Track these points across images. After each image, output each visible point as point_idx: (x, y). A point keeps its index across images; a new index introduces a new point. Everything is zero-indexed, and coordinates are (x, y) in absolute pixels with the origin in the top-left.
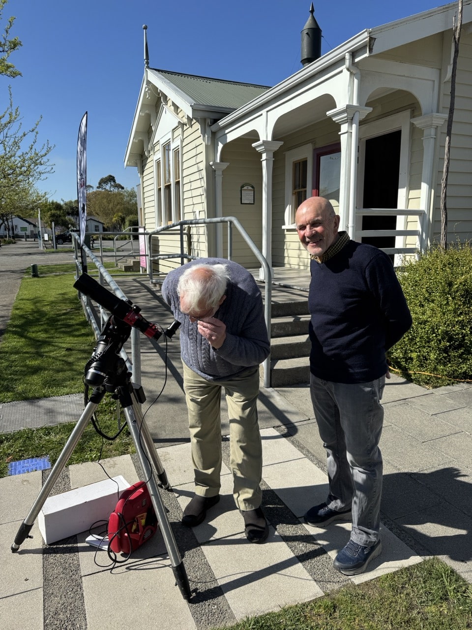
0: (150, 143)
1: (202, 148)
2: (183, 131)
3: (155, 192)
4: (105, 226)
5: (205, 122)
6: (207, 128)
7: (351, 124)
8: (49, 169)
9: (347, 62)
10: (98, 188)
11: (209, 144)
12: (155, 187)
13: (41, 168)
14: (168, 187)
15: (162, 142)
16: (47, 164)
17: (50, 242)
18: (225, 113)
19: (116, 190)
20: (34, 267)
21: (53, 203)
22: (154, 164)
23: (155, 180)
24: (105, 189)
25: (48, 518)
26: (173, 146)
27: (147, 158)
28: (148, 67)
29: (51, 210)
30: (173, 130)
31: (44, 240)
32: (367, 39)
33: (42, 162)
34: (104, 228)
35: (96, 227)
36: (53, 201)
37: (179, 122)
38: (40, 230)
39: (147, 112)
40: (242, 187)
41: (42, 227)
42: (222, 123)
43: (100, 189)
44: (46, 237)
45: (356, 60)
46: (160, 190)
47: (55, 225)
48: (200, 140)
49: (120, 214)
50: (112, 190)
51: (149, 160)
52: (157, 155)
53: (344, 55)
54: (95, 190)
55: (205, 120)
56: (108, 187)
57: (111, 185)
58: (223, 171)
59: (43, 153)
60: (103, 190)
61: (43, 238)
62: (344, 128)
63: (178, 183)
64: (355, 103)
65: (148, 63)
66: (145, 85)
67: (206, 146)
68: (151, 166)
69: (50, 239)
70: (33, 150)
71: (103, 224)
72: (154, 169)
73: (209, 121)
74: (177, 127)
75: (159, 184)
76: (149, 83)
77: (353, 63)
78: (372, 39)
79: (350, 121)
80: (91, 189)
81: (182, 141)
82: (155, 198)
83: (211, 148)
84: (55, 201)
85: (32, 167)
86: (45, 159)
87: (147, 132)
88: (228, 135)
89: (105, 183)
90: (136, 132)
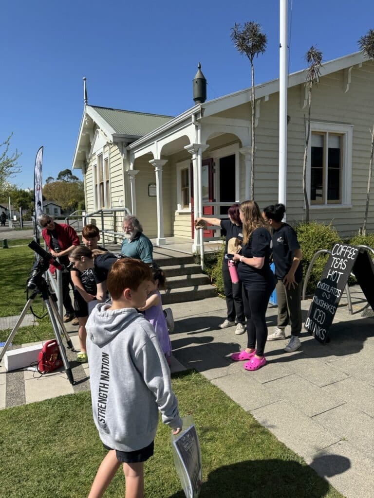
0: (90, 154)
1: (121, 161)
2: (110, 148)
3: (94, 187)
4: (63, 209)
5: (122, 145)
6: (124, 148)
7: (197, 155)
8: (17, 170)
9: (193, 120)
10: (58, 179)
11: (126, 158)
12: (93, 183)
13: (11, 169)
14: (102, 184)
15: (97, 153)
16: (16, 166)
17: (18, 222)
18: (135, 139)
19: (72, 181)
20: (5, 241)
21: (21, 191)
22: (93, 167)
23: (93, 179)
24: (63, 180)
25: (9, 357)
26: (104, 157)
27: (88, 164)
28: (87, 105)
29: (19, 197)
30: (104, 146)
31: (13, 221)
32: (200, 109)
33: (12, 165)
34: (61, 210)
35: (55, 209)
36: (21, 190)
37: (107, 142)
38: (10, 213)
39: (87, 133)
40: (149, 185)
41: (11, 211)
42: (132, 146)
43: (59, 181)
44: (15, 218)
45: (198, 119)
46: (97, 185)
47: (22, 209)
48: (120, 155)
49: (74, 200)
50: (69, 180)
51: (90, 165)
52: (94, 162)
53: (191, 116)
54: (55, 181)
55: (122, 143)
56: (65, 179)
57: (68, 177)
58: (135, 176)
59: (13, 158)
60: (62, 181)
61: (13, 218)
62: (194, 156)
63: (108, 182)
64: (199, 143)
65: (86, 102)
66: (85, 117)
67: (124, 159)
68: (91, 169)
69: (18, 219)
70: (6, 157)
71: (61, 207)
72: (93, 171)
73: (124, 144)
74: (106, 145)
75: (96, 182)
76: (87, 115)
77: (196, 120)
78: (202, 109)
79: (197, 153)
80: (52, 180)
81: (110, 154)
82: (94, 191)
83: (127, 161)
84: (23, 189)
85: (4, 169)
86: (14, 163)
87: (87, 146)
88: (135, 154)
89: (63, 175)
90: (80, 146)
